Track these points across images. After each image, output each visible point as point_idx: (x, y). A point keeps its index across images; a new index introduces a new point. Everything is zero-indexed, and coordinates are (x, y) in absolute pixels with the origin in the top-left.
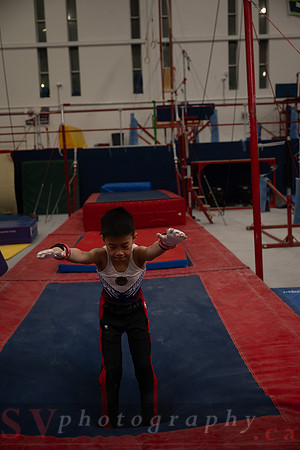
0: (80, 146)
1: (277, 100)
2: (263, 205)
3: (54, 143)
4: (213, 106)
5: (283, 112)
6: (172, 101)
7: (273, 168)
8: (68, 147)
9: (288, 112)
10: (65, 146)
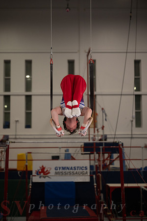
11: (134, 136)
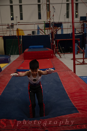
0: (23, 35)
1: (81, 21)
2: (76, 52)
3: (15, 34)
4: (62, 23)
5: (82, 25)
6: (50, 21)
7: (79, 42)
8: (19, 35)
9: (83, 25)
10: (18, 35)
11: (66, 22)
